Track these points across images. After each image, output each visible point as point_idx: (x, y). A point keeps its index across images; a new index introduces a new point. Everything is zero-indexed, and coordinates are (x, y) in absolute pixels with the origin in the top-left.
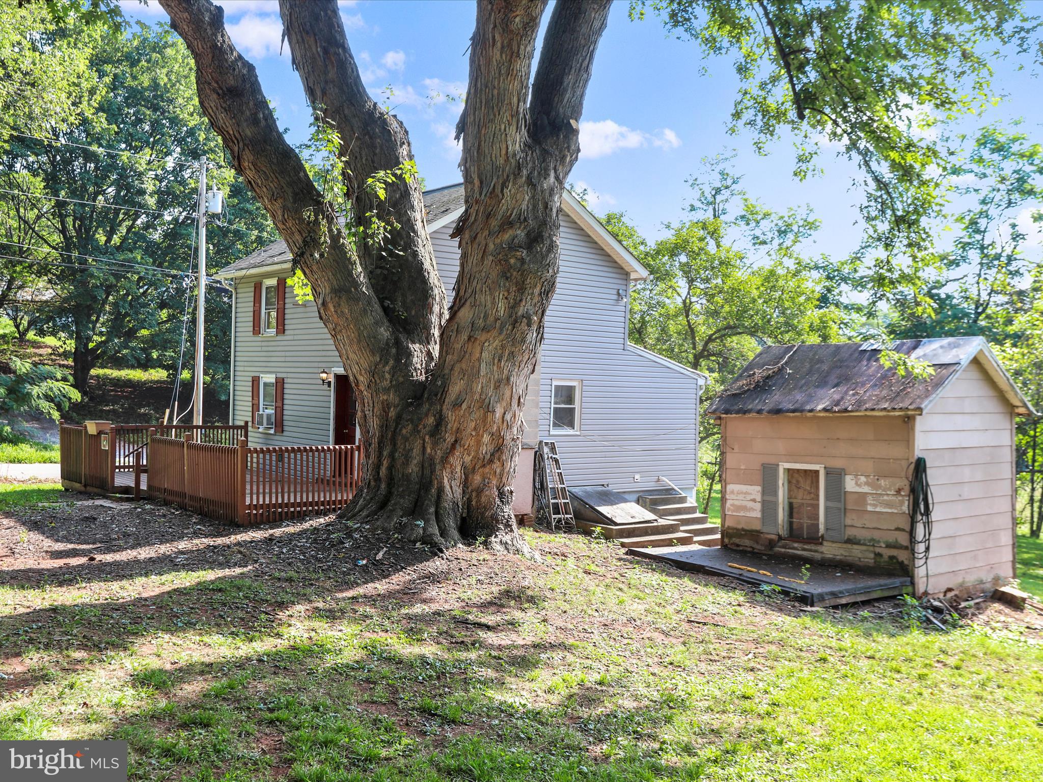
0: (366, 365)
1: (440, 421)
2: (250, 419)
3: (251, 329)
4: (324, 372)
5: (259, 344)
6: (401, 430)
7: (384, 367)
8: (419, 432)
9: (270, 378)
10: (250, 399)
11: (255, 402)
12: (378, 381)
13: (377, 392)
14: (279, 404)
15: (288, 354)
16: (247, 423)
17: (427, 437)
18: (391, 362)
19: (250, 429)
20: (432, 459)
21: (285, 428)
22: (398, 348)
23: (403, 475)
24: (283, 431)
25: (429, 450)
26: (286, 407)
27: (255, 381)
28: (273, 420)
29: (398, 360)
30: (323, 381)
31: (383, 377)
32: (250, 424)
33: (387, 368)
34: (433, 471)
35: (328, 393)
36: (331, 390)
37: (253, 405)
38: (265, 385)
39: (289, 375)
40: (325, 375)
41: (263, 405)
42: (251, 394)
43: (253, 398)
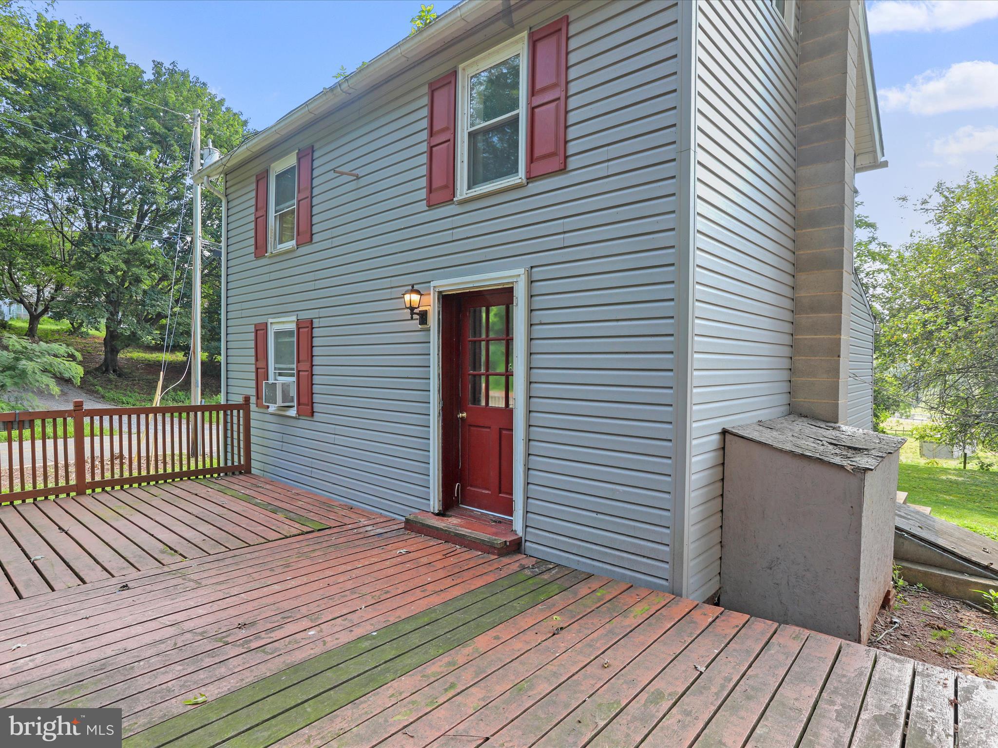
2: (252, 392)
3: (253, 249)
4: (414, 291)
5: (267, 269)
9: (289, 324)
10: (253, 360)
11: (261, 364)
14: (305, 366)
15: (318, 275)
16: (247, 399)
19: (253, 407)
21: (317, 407)
24: (312, 413)
26: (316, 370)
27: (261, 331)
28: (293, 393)
30: (412, 309)
32: (253, 400)
35: (419, 336)
36: (428, 330)
37: (257, 369)
38: (278, 334)
39: (323, 313)
40: (415, 298)
41: (275, 369)
42: (253, 352)
43: (257, 360)
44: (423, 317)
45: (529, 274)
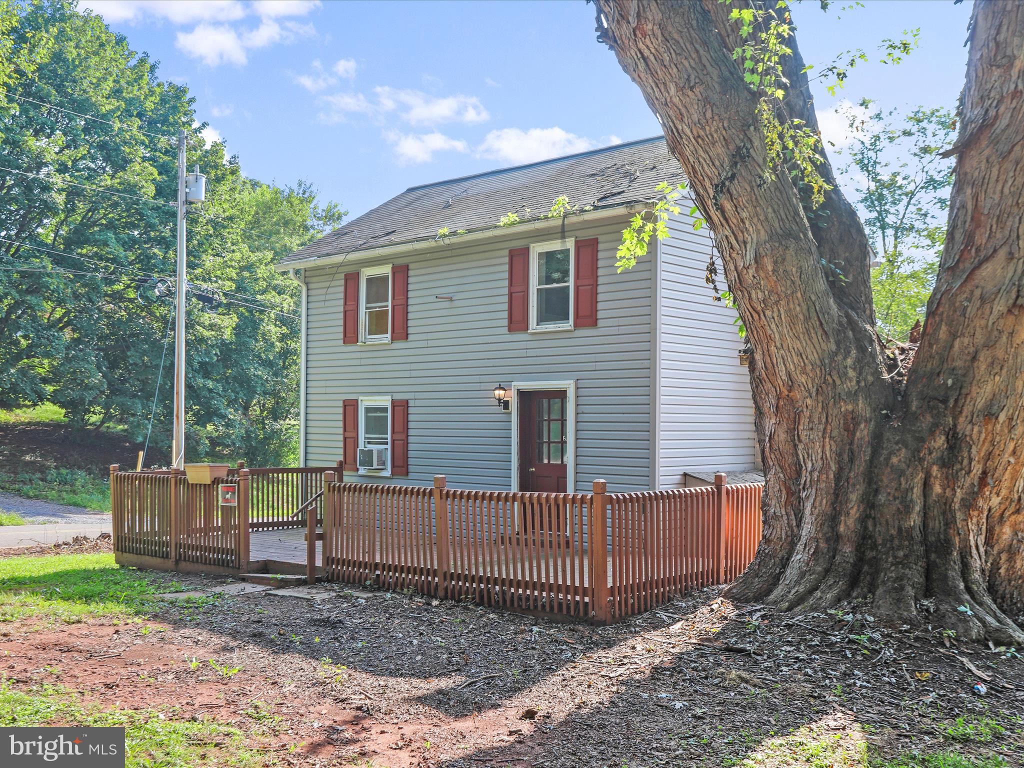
0: (814, 357)
1: (955, 442)
3: (341, 336)
4: (499, 388)
5: (358, 355)
6: (888, 459)
7: (845, 358)
8: (921, 460)
9: (380, 402)
10: (341, 431)
11: (350, 434)
12: (838, 382)
13: (838, 398)
14: (400, 436)
15: (414, 366)
16: (341, 463)
17: (935, 468)
18: (854, 352)
20: (946, 504)
21: (411, 469)
22: (853, 330)
23: (900, 529)
24: (407, 473)
25: (937, 489)
26: (411, 439)
27: (350, 407)
28: (388, 457)
29: (862, 349)
30: (499, 400)
31: (846, 374)
33: (849, 361)
34: (949, 522)
35: (503, 417)
36: (510, 413)
37: (345, 439)
38: (368, 410)
39: (418, 395)
40: (502, 392)
41: (365, 438)
42: (341, 424)
43: (345, 430)
44: (506, 405)
45: (576, 384)
